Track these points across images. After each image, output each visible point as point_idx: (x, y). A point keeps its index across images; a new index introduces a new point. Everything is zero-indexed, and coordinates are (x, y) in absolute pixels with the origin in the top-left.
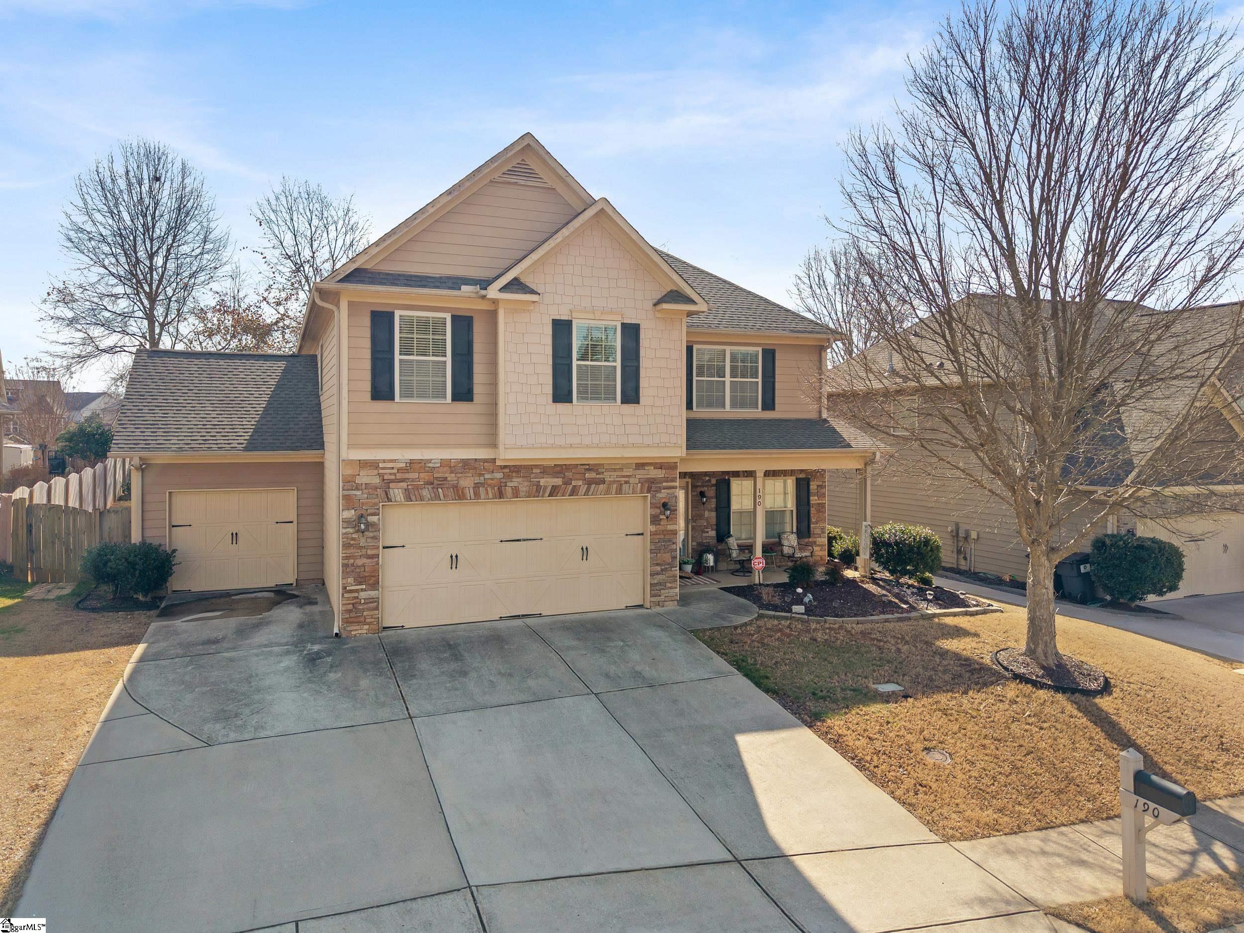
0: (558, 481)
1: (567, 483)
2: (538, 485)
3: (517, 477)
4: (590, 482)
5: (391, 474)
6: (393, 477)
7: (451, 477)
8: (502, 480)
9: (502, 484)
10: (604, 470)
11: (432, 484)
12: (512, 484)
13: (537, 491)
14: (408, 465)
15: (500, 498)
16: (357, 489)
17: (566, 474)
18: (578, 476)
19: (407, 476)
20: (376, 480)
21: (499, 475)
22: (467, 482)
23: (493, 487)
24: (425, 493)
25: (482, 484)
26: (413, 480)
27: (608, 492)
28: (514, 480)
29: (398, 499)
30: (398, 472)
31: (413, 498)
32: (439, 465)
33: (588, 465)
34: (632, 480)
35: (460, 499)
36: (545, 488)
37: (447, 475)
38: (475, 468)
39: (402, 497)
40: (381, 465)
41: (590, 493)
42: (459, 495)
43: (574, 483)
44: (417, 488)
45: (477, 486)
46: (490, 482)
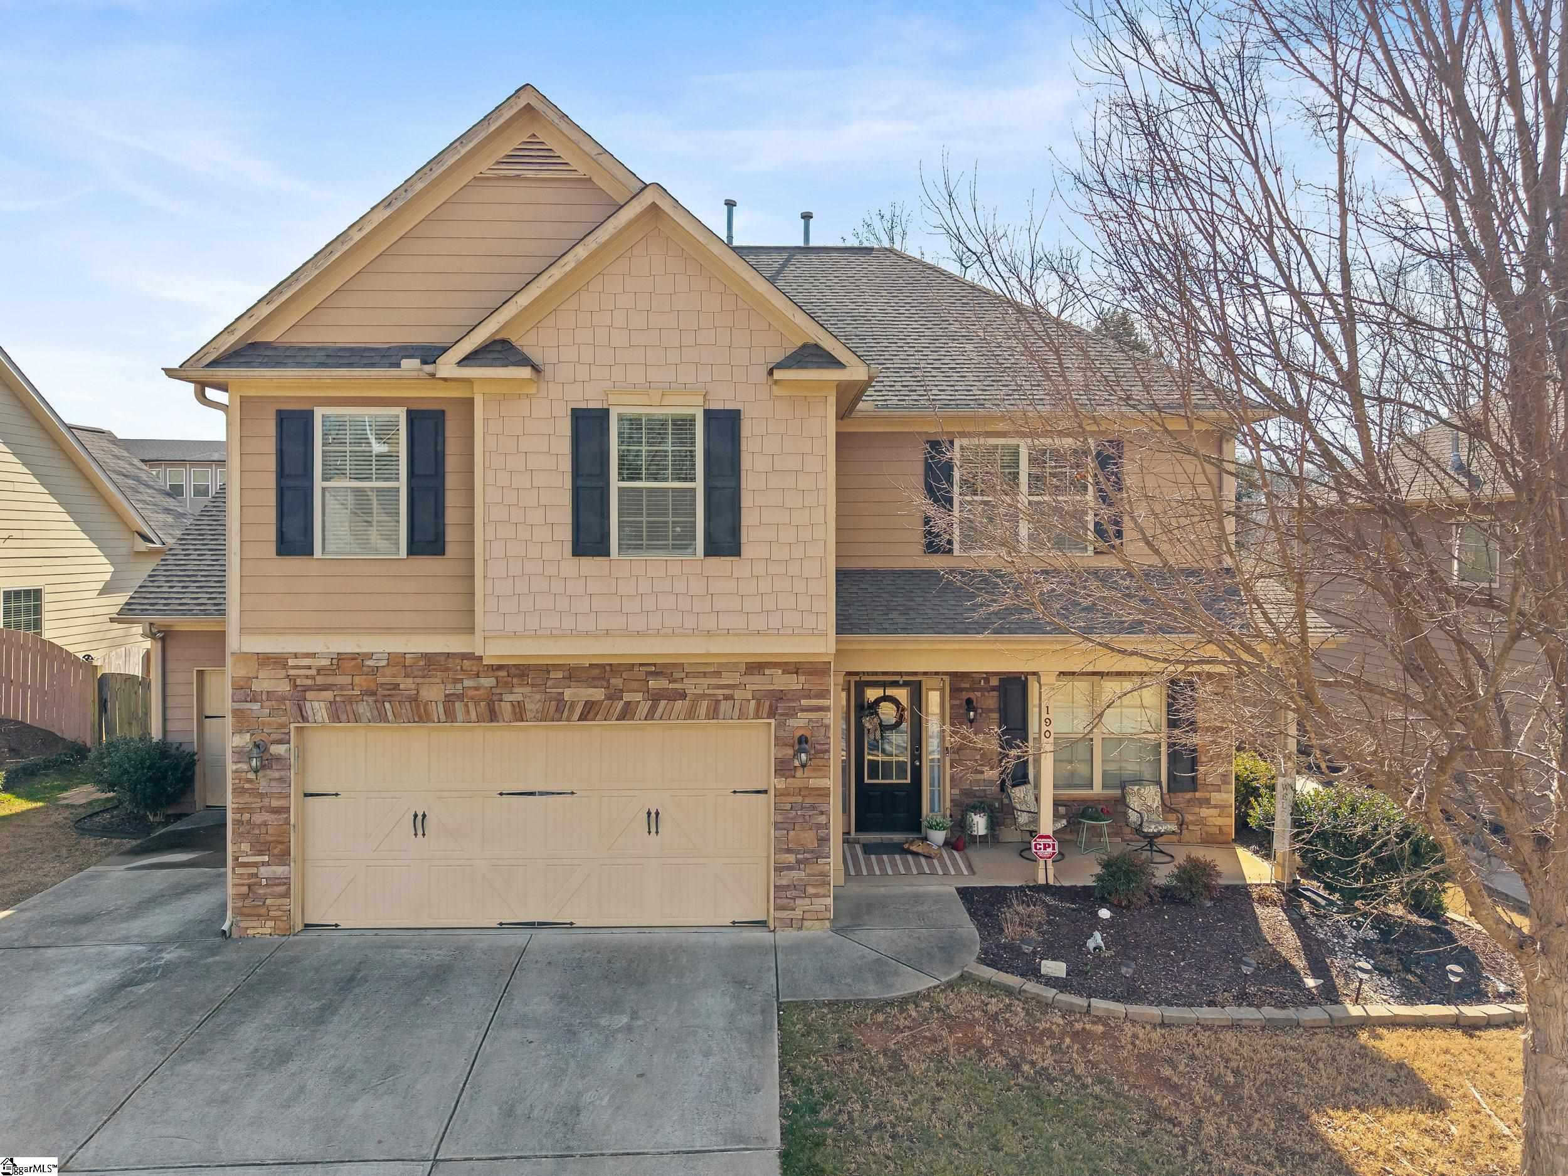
0: (597, 694)
1: (614, 695)
2: (560, 700)
3: (521, 685)
4: (656, 697)
5: (307, 677)
6: (309, 682)
7: (407, 684)
8: (494, 691)
9: (495, 698)
10: (683, 675)
11: (374, 694)
12: (511, 698)
13: (558, 710)
14: (335, 662)
15: (492, 721)
16: (254, 700)
17: (612, 681)
18: (635, 685)
19: (331, 680)
20: (284, 687)
21: (487, 682)
22: (433, 692)
23: (476, 703)
24: (363, 709)
25: (460, 697)
26: (342, 688)
27: (691, 714)
28: (516, 690)
29: (319, 718)
30: (318, 674)
31: (344, 717)
32: (384, 663)
33: (655, 665)
34: (738, 694)
35: (421, 720)
36: (573, 705)
37: (398, 680)
38: (447, 669)
39: (325, 716)
40: (291, 662)
41: (657, 715)
42: (420, 714)
43: (627, 697)
44: (350, 700)
45: (449, 700)
46: (471, 693)
